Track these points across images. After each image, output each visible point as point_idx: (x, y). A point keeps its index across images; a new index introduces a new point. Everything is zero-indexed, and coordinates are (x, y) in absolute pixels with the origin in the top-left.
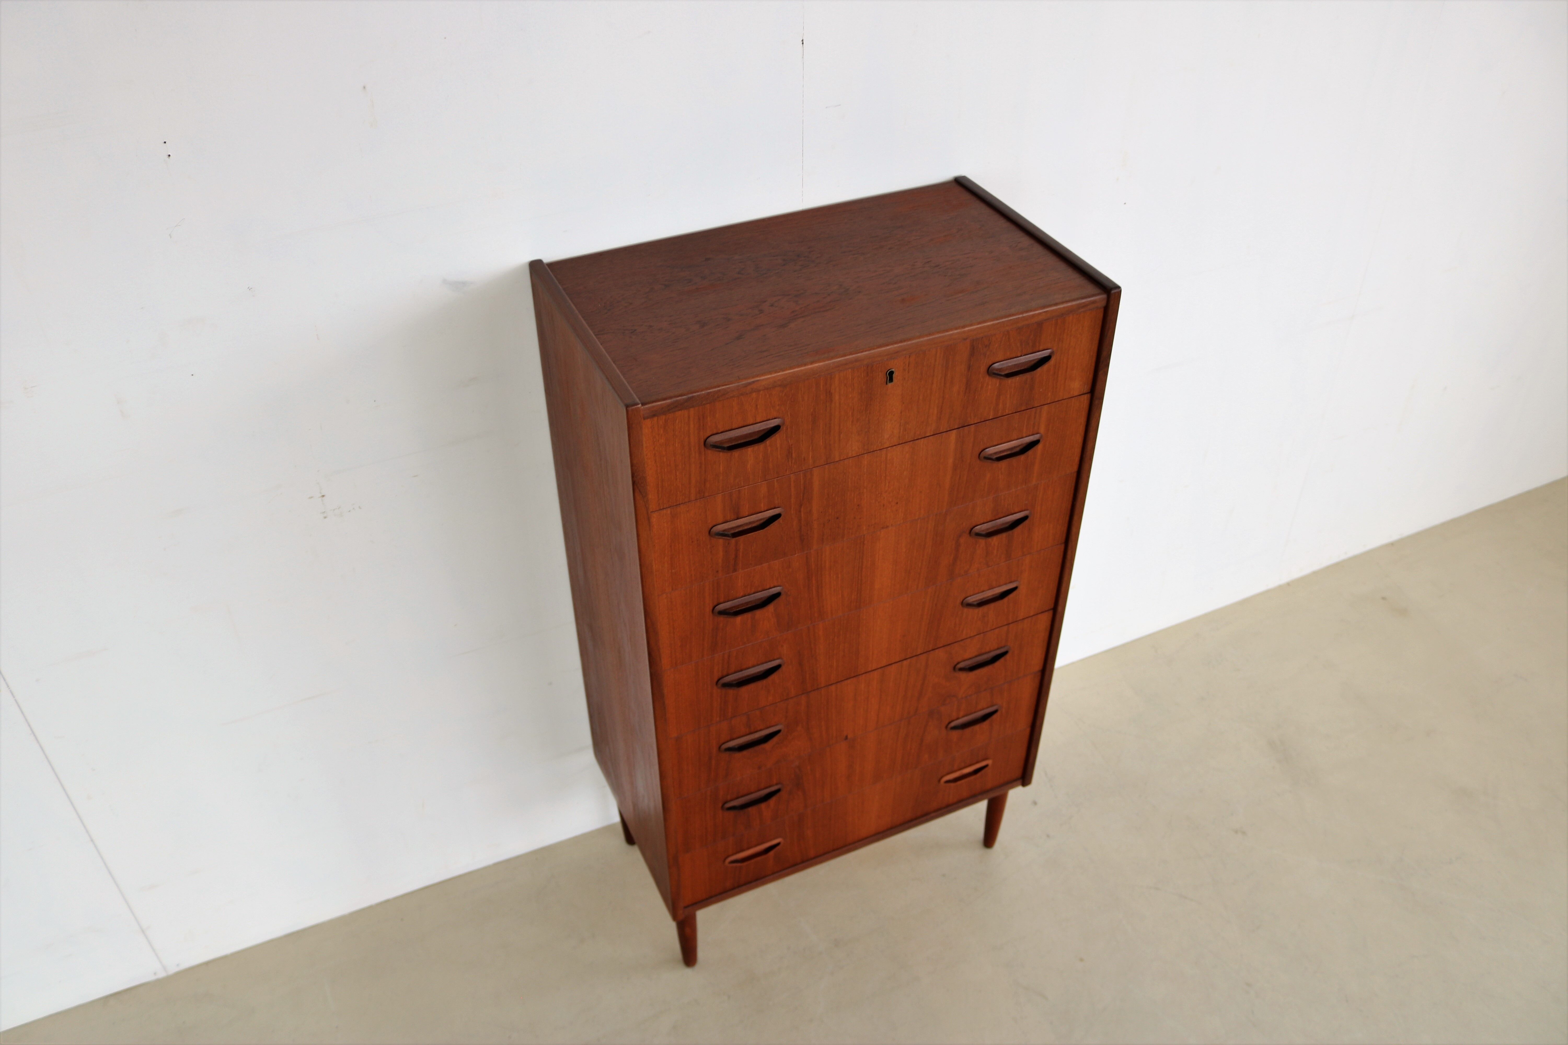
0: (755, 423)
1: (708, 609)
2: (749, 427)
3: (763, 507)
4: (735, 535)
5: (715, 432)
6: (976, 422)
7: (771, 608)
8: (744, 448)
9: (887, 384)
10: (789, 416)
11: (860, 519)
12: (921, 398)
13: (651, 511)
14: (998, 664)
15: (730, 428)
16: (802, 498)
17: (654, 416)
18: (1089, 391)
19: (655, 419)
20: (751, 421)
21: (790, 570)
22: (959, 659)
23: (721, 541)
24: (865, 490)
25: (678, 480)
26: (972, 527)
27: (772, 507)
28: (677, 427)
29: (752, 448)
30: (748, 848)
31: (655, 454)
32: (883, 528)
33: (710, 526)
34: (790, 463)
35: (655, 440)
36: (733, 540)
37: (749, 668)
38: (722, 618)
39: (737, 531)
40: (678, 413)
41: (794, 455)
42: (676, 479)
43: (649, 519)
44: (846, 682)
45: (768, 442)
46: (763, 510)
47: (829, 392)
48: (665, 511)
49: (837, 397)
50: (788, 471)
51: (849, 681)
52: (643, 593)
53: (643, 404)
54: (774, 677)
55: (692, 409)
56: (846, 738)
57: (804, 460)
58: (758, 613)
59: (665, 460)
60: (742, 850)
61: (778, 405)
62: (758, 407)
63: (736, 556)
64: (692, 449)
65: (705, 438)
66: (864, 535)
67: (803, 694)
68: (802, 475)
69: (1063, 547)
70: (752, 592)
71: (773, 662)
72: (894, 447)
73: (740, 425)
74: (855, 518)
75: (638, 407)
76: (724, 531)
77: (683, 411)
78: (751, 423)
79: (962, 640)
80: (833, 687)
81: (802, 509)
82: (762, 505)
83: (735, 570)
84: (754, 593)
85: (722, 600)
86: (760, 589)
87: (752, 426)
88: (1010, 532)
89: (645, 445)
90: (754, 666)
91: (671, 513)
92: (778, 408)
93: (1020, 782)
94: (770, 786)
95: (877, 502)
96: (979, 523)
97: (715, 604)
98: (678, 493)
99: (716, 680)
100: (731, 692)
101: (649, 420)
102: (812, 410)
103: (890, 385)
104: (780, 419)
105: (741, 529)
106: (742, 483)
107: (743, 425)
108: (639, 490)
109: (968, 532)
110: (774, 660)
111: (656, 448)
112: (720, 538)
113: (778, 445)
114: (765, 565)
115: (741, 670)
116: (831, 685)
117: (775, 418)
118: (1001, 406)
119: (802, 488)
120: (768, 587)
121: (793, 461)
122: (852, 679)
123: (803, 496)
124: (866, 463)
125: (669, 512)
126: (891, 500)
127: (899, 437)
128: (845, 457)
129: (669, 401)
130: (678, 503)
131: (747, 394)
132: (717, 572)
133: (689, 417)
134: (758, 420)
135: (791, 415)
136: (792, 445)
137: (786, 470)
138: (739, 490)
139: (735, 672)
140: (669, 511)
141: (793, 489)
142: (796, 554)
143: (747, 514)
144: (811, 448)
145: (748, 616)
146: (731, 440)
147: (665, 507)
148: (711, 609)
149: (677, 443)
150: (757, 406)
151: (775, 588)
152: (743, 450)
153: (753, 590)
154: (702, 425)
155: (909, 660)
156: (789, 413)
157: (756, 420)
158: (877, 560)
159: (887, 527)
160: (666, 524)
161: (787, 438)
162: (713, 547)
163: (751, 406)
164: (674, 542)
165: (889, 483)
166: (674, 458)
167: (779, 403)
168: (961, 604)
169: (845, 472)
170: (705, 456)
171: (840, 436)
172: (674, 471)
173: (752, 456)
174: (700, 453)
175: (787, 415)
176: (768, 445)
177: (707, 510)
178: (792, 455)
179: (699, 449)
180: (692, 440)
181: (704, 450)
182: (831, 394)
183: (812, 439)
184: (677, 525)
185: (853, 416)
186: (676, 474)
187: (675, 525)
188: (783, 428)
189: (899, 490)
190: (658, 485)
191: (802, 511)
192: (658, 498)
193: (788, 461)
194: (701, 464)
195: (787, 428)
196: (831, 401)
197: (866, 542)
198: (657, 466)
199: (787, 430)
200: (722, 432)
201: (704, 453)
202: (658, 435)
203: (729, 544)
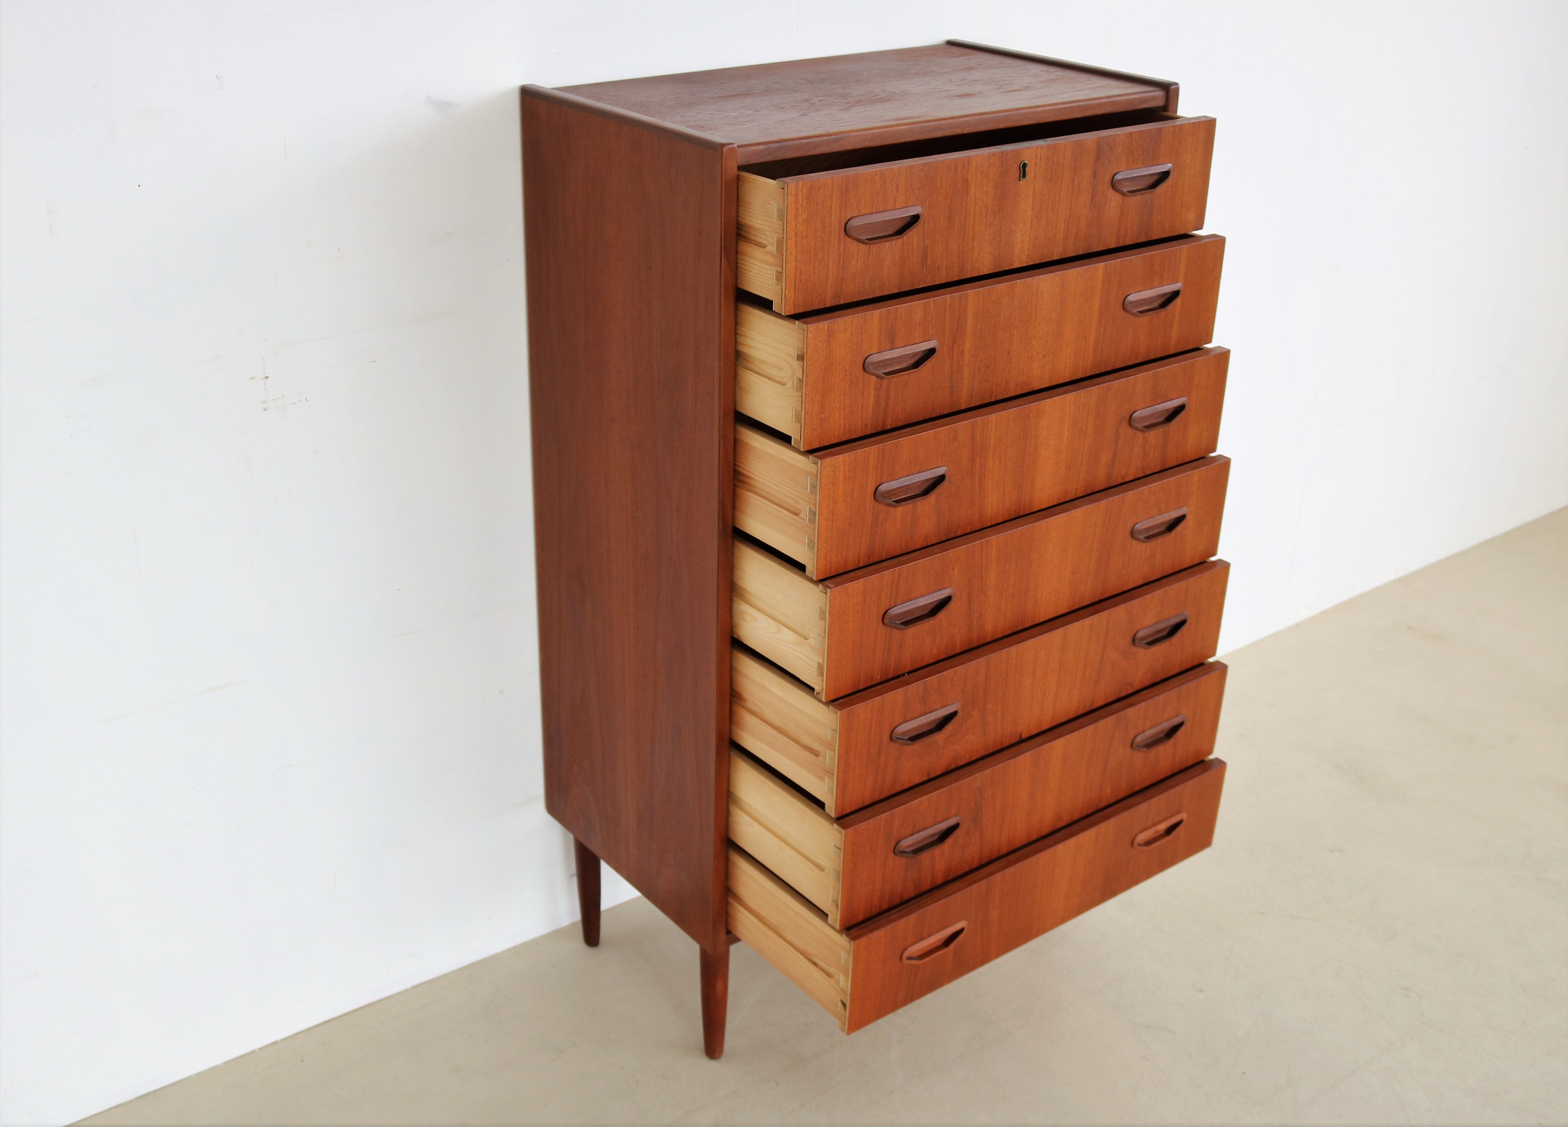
0: (895, 208)
1: (870, 491)
2: (889, 212)
3: (918, 335)
4: (888, 374)
5: (856, 213)
7: (933, 499)
9: (1020, 180)
12: (1050, 205)
14: (1176, 640)
15: (871, 212)
16: (955, 331)
20: (892, 205)
21: (956, 444)
22: (1138, 625)
24: (1016, 331)
25: (816, 274)
26: (1130, 413)
27: (927, 338)
28: (820, 200)
29: (890, 243)
30: (929, 936)
31: (796, 233)
33: (865, 357)
34: (925, 271)
35: (797, 213)
36: (886, 380)
39: (890, 369)
41: (928, 261)
45: (907, 235)
46: (919, 341)
47: (966, 180)
49: (973, 189)
53: (738, 146)
54: (942, 617)
57: (938, 269)
58: (919, 506)
59: (805, 244)
60: (922, 939)
61: (918, 189)
62: (899, 187)
63: (887, 405)
64: (833, 232)
65: (846, 220)
70: (916, 471)
71: (943, 590)
73: (881, 210)
74: (1004, 370)
75: (734, 148)
78: (891, 208)
81: (955, 348)
82: (918, 333)
84: (919, 472)
85: (885, 478)
86: (924, 467)
87: (892, 211)
88: (1166, 428)
92: (917, 192)
94: (947, 819)
95: (1026, 351)
96: (1136, 408)
97: (878, 484)
99: (882, 612)
102: (949, 202)
103: (1023, 182)
104: (920, 207)
105: (894, 368)
107: (883, 210)
109: (1127, 420)
110: (944, 586)
111: (798, 225)
113: (915, 244)
117: (915, 205)
119: (956, 316)
120: (932, 466)
121: (928, 269)
123: (957, 328)
126: (1040, 351)
133: (834, 189)
134: (898, 206)
135: (929, 204)
136: (928, 246)
139: (904, 600)
141: (948, 318)
143: (902, 342)
144: (945, 254)
145: (908, 508)
148: (873, 490)
149: (818, 222)
150: (898, 186)
151: (939, 468)
152: (882, 244)
153: (917, 468)
154: (844, 202)
156: (927, 202)
157: (896, 205)
158: (1040, 444)
160: (822, 344)
161: (923, 234)
162: (865, 386)
163: (892, 184)
164: (828, 372)
165: (1039, 325)
166: (814, 242)
167: (919, 186)
168: (1133, 534)
169: (998, 301)
170: (844, 245)
171: (973, 243)
172: (813, 261)
173: (889, 253)
174: (840, 240)
175: (926, 205)
176: (905, 241)
177: (863, 330)
178: (927, 259)
179: (839, 234)
180: (833, 220)
181: (843, 237)
182: (968, 183)
183: (947, 242)
184: (832, 347)
185: (986, 218)
186: (814, 264)
187: (830, 347)
188: (921, 221)
189: (1048, 337)
190: (796, 277)
191: (955, 350)
192: (795, 296)
193: (923, 268)
194: (839, 255)
195: (925, 221)
196: (968, 194)
197: (1031, 415)
198: (797, 251)
199: (924, 224)
200: (863, 215)
201: (843, 241)
202: (802, 206)
203: (881, 385)
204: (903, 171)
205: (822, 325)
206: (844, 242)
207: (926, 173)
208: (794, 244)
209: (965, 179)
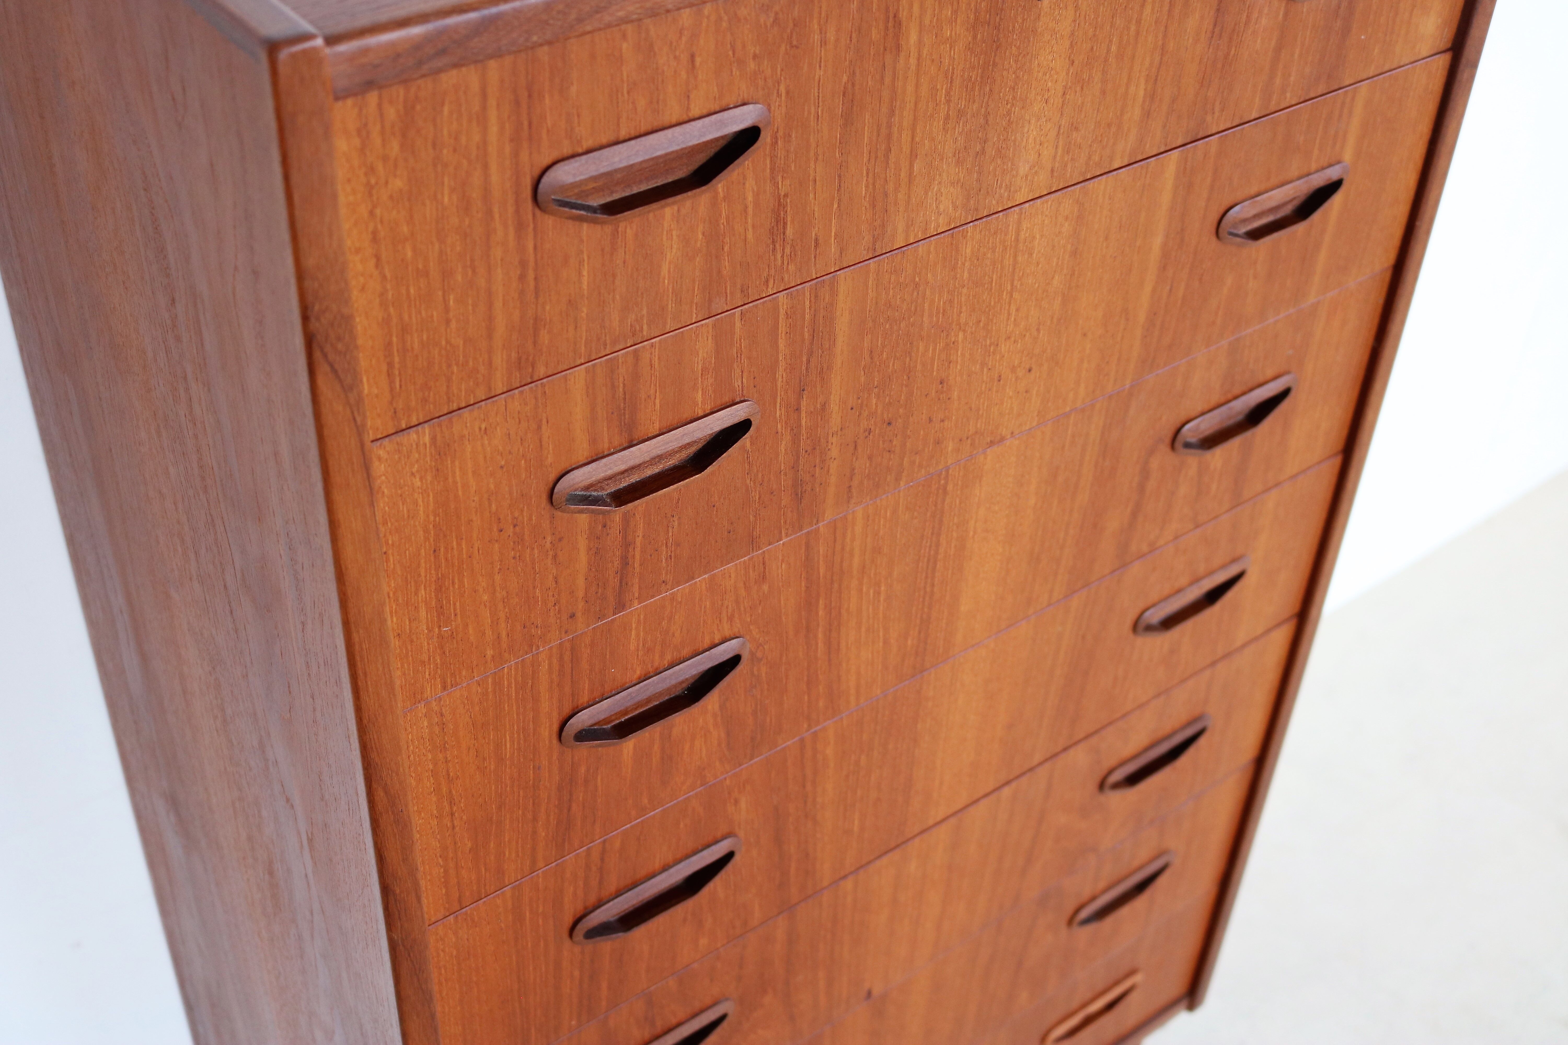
0: (685, 118)
1: (547, 730)
2: (669, 132)
3: (700, 401)
4: (622, 497)
5: (567, 150)
6: (1222, 128)
7: (712, 700)
8: (654, 206)
10: (784, 95)
11: (943, 421)
12: (1114, 48)
13: (372, 437)
14: (1184, 760)
15: (612, 138)
16: (804, 368)
17: (369, 85)
18: (1449, 45)
19: (372, 97)
20: (674, 113)
21: (765, 588)
22: (1112, 762)
23: (583, 519)
24: (961, 335)
25: (453, 325)
26: (1179, 425)
27: (726, 399)
28: (445, 132)
29: (676, 208)
31: (375, 233)
32: (992, 443)
33: (552, 477)
34: (779, 256)
35: (373, 181)
36: (618, 514)
37: (653, 876)
38: (585, 749)
39: (624, 484)
40: (450, 78)
41: (789, 231)
42: (448, 321)
43: (367, 467)
44: (878, 863)
45: (721, 184)
46: (701, 414)
48: (413, 435)
49: (913, 37)
50: (771, 285)
51: (885, 860)
52: (358, 709)
53: (332, 40)
54: (716, 885)
55: (493, 64)
56: (869, 994)
57: (817, 245)
58: (679, 721)
59: (409, 254)
61: (755, 57)
62: (698, 60)
63: (625, 562)
64: (496, 210)
65: (537, 172)
66: (947, 469)
67: (779, 914)
68: (807, 294)
69: (1337, 461)
70: (666, 664)
71: (714, 848)
72: (1039, 201)
73: (643, 129)
74: (930, 420)
75: (314, 49)
76: (587, 488)
77: (464, 69)
78: (674, 121)
79: (1124, 716)
80: (849, 884)
81: (804, 403)
82: (699, 397)
83: (621, 606)
84: (671, 666)
85: (584, 699)
86: (685, 652)
87: (677, 129)
88: (1248, 434)
89: (342, 199)
90: (665, 868)
91: (434, 439)
92: (752, 65)
93: (1185, 1003)
95: (985, 370)
96: (1193, 414)
97: (567, 711)
98: (455, 369)
99: (568, 920)
100: (607, 945)
101: (350, 102)
102: (845, 78)
104: (759, 106)
105: (634, 478)
106: (645, 327)
107: (649, 128)
108: (332, 366)
109: (1168, 440)
110: (716, 842)
111: (378, 211)
112: (581, 512)
113: (750, 198)
114: (702, 579)
115: (634, 885)
116: (845, 877)
117: (744, 104)
118: (1278, 81)
119: (806, 335)
120: (707, 643)
121: (788, 251)
122: (890, 855)
123: (808, 362)
124: (969, 251)
125: (427, 439)
126: (1016, 363)
127: (1052, 171)
128: (920, 237)
129: (416, 31)
130: (455, 407)
131: (668, 11)
132: (572, 616)
133: (484, 96)
134: (695, 111)
135: (788, 93)
136: (786, 196)
137: (767, 281)
138: (635, 351)
139: (618, 894)
140: (425, 434)
141: (782, 344)
142: (781, 540)
143: (656, 428)
144: (836, 206)
145: (653, 732)
146: (608, 179)
147: (414, 421)
148: (556, 727)
149: (446, 192)
150: (693, 57)
151: (728, 643)
152: (651, 215)
153: (668, 658)
154: (526, 123)
155: (1014, 785)
156: (782, 89)
157: (688, 109)
158: (971, 533)
159: (1002, 439)
160: (421, 479)
161: (772, 170)
162: (560, 540)
163: (675, 57)
164: (445, 536)
165: (1017, 310)
166: (437, 246)
167: (757, 52)
168: (1135, 627)
169: (917, 279)
170: (535, 237)
171: (911, 166)
172: (440, 293)
173: (674, 233)
174: (520, 227)
175: (779, 95)
176: (721, 195)
177: (541, 420)
178: (785, 228)
179: (517, 211)
180: (495, 178)
181: (530, 217)
182: (898, 24)
183: (840, 176)
184: (450, 480)
185: (948, 101)
186: (445, 301)
187: (447, 479)
188: (765, 138)
189: (1038, 330)
190: (390, 343)
191: (803, 408)
192: (392, 389)
193: (774, 249)
194: (523, 264)
195: (776, 138)
196: (898, 48)
197: (950, 487)
198: (384, 277)
199: (775, 143)
200: (588, 152)
201: (532, 226)
202: (385, 158)
203: (604, 526)
204: (708, 17)
205: (415, 436)
206: (535, 229)
207: (777, 13)
208: (373, 262)
209: (891, 15)
